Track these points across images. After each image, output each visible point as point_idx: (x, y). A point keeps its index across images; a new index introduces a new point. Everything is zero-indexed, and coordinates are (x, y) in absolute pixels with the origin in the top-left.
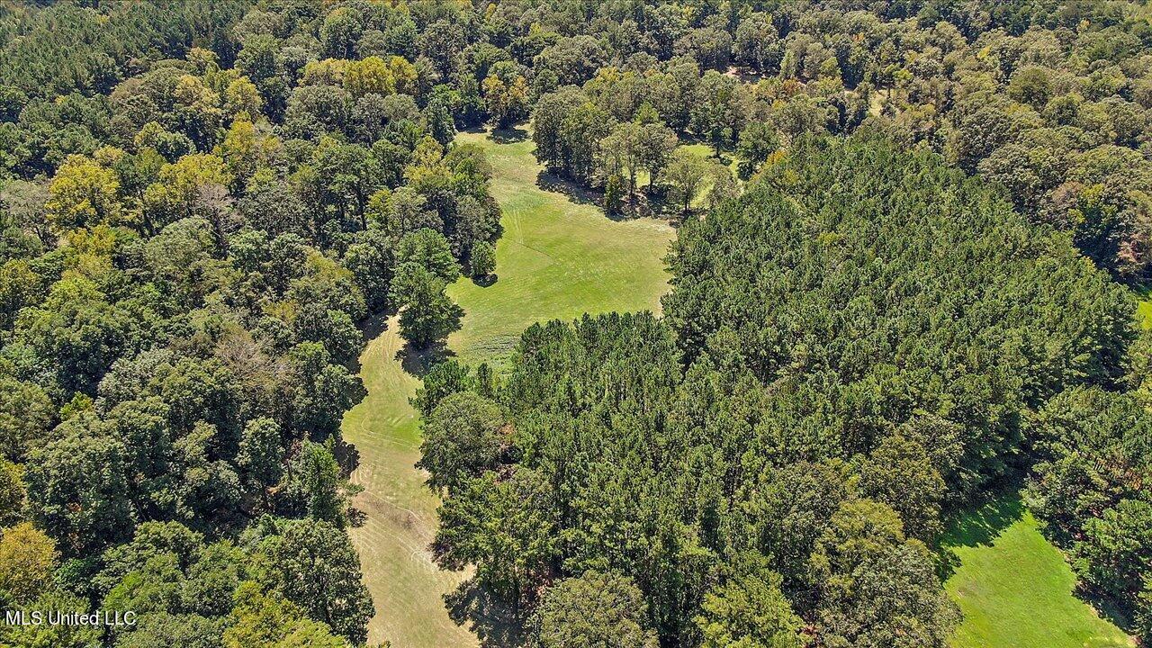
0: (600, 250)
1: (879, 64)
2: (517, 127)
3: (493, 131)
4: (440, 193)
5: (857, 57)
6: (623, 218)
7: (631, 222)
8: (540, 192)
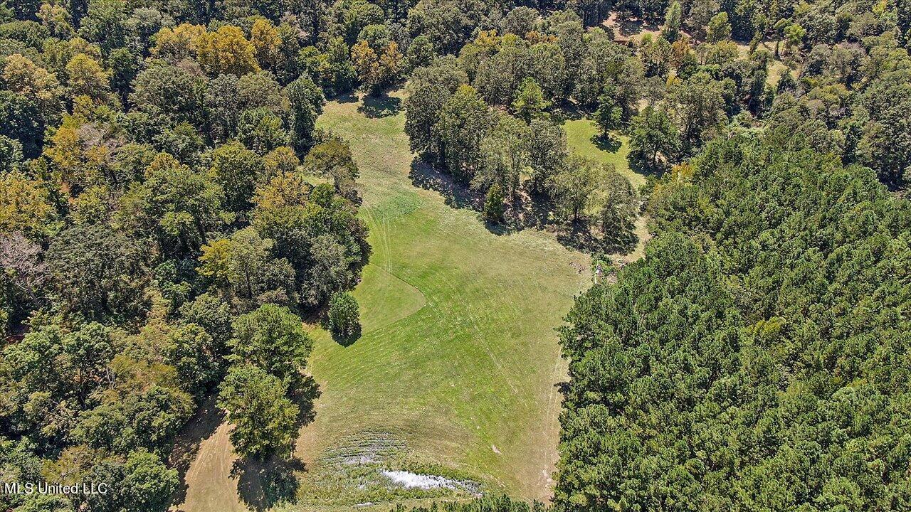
0: (480, 282)
1: (767, 16)
2: (391, 94)
3: (365, 99)
4: (291, 233)
5: (745, 8)
6: (505, 229)
7: (514, 235)
8: (414, 189)
